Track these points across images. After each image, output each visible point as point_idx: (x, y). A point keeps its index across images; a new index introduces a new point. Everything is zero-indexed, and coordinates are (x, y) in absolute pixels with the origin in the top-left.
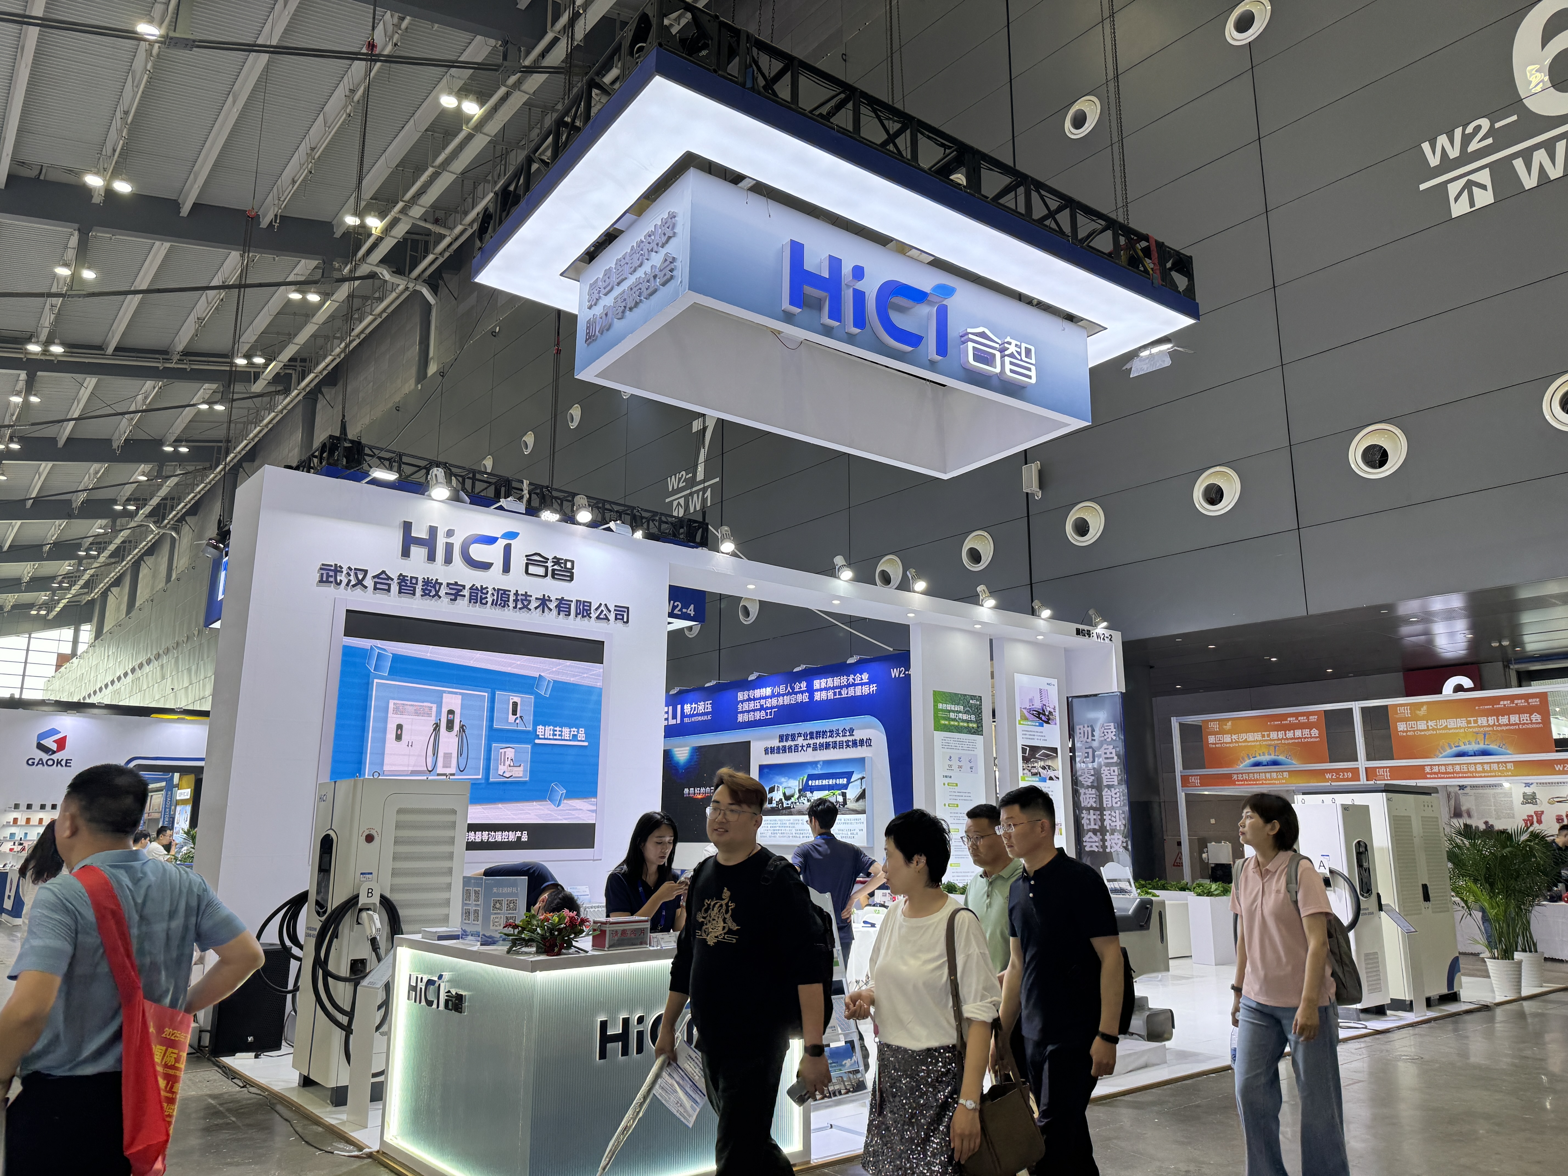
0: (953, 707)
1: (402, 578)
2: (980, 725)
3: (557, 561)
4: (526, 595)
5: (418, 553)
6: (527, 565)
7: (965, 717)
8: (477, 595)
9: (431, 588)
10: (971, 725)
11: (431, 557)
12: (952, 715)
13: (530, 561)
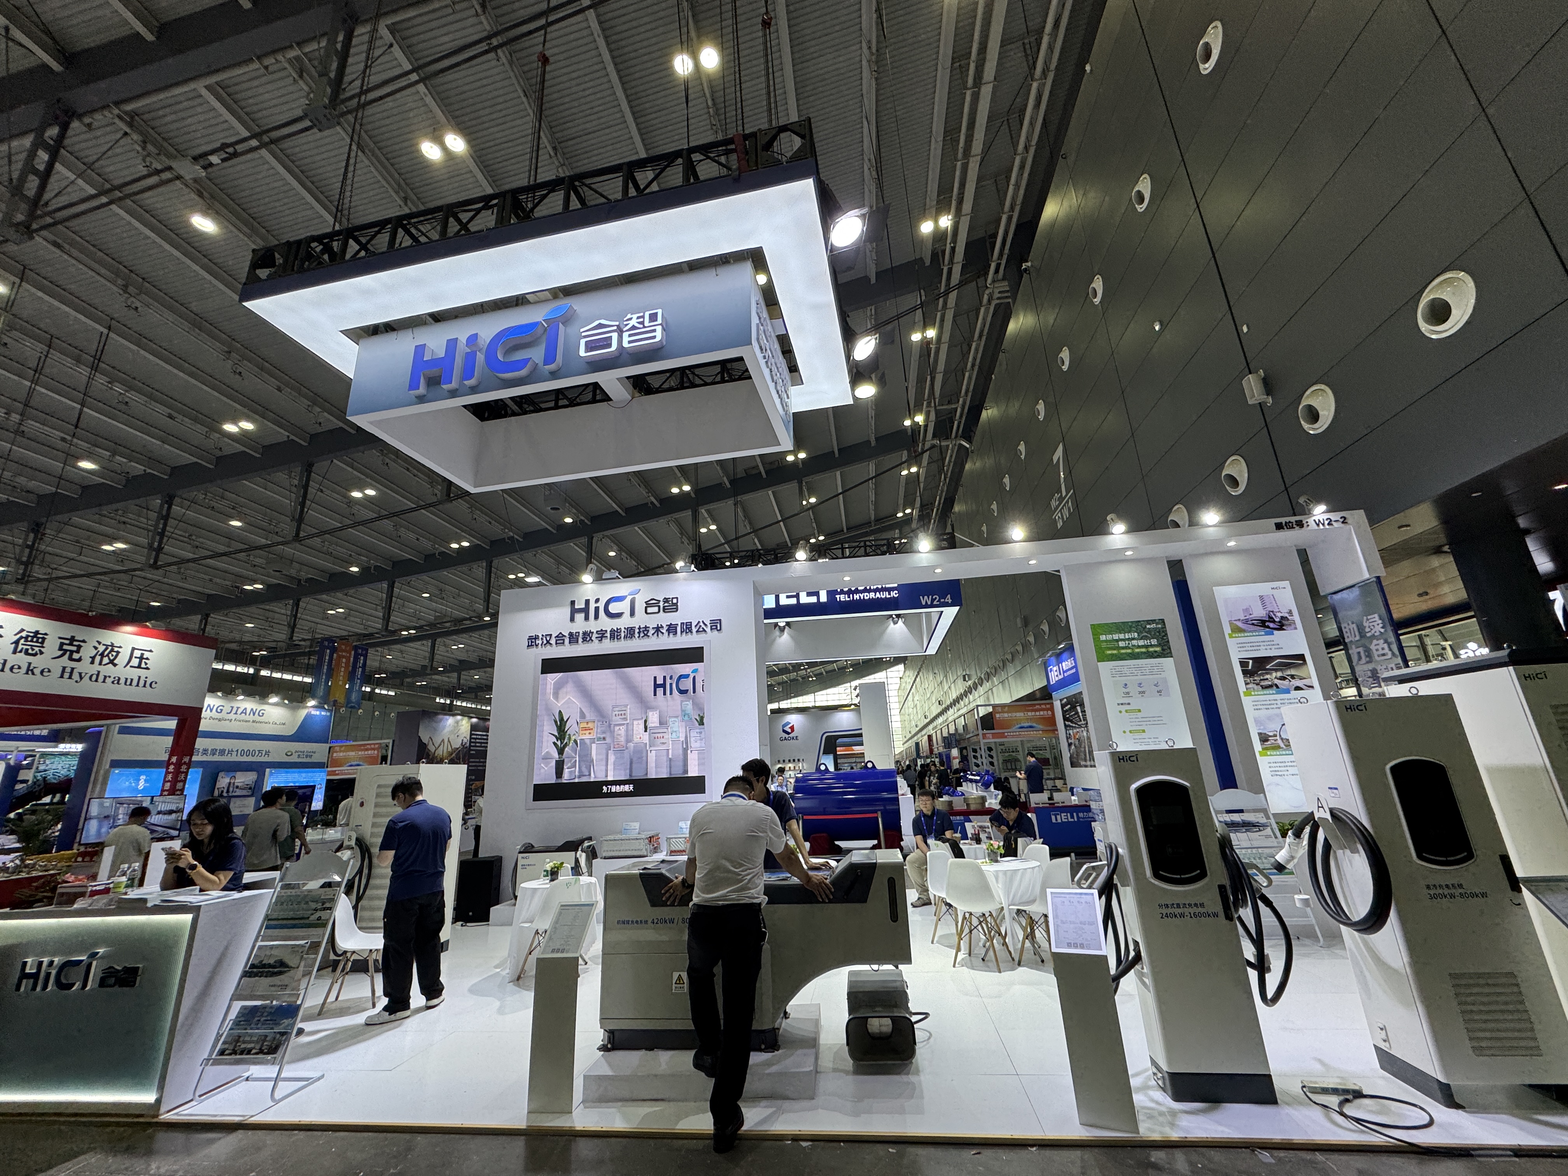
0: (1122, 636)
1: (571, 634)
2: (1165, 647)
3: (666, 600)
4: (646, 627)
5: (580, 617)
6: (646, 608)
7: (1141, 643)
8: (615, 635)
9: (587, 637)
10: (1151, 649)
11: (587, 618)
12: (1121, 644)
13: (648, 604)
